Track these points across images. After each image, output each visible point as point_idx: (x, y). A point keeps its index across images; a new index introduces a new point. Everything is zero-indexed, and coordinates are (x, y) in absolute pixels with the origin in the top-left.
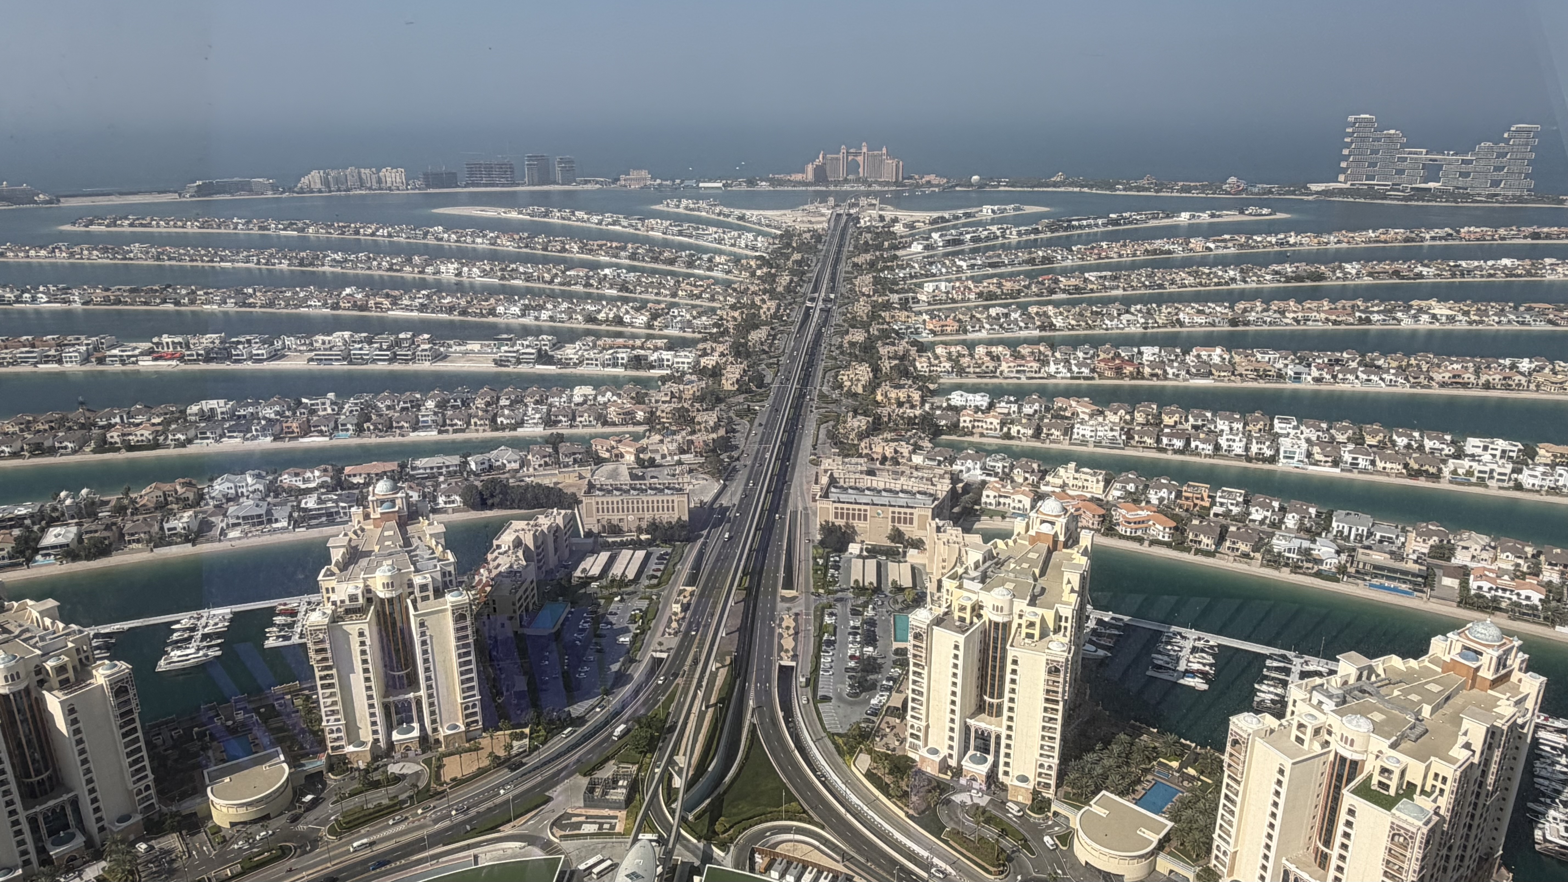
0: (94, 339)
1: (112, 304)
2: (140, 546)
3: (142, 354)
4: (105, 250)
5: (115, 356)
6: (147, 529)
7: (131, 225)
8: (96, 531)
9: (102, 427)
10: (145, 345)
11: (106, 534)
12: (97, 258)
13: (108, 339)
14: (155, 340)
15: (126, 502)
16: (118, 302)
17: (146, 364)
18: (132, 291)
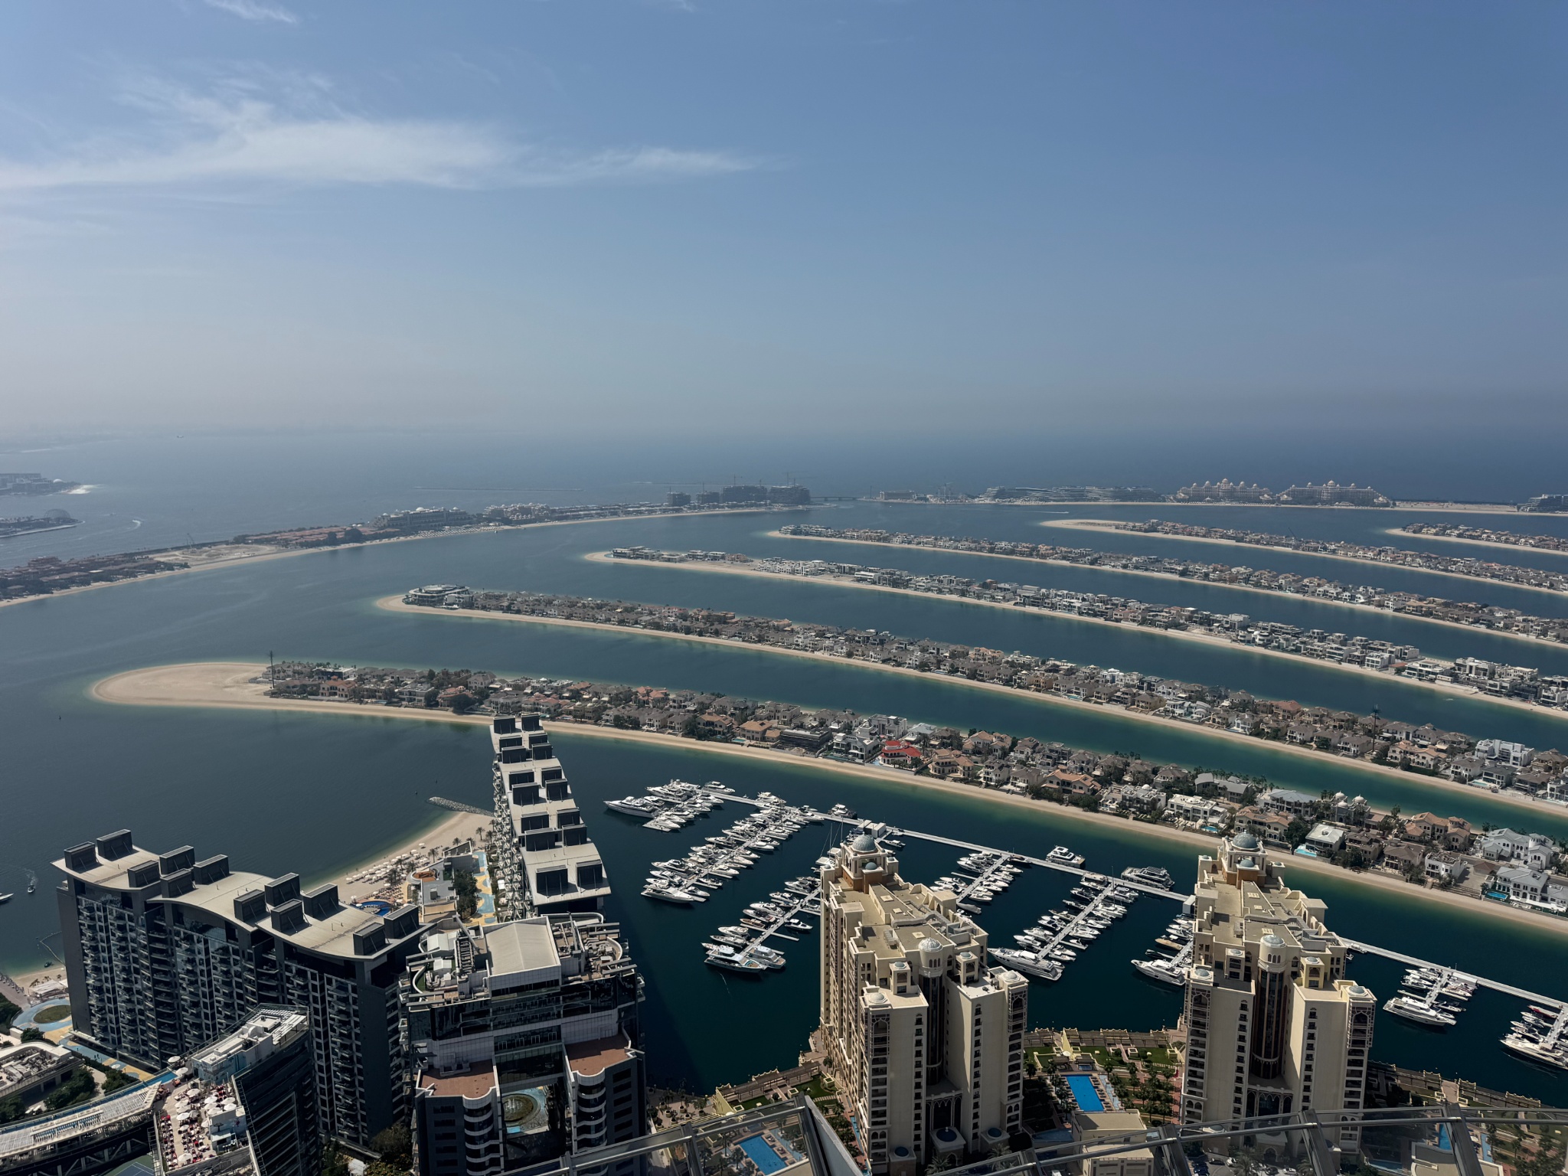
0: (1399, 648)
1: (1423, 615)
2: (1397, 872)
3: (1442, 673)
4: (1429, 558)
5: (1415, 670)
6: (1408, 858)
7: (1459, 536)
8: (1359, 842)
9: (1388, 739)
10: (1449, 664)
11: (1367, 848)
12: (1419, 567)
13: (1410, 650)
14: (1460, 661)
15: (1393, 821)
16: (1429, 614)
17: (1444, 686)
18: (1446, 605)
